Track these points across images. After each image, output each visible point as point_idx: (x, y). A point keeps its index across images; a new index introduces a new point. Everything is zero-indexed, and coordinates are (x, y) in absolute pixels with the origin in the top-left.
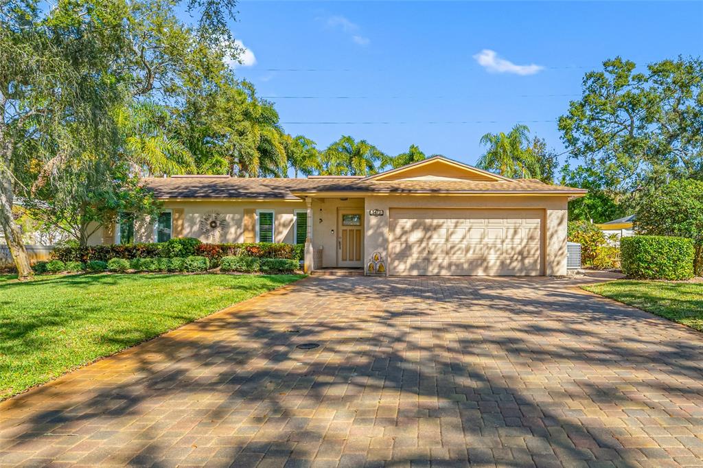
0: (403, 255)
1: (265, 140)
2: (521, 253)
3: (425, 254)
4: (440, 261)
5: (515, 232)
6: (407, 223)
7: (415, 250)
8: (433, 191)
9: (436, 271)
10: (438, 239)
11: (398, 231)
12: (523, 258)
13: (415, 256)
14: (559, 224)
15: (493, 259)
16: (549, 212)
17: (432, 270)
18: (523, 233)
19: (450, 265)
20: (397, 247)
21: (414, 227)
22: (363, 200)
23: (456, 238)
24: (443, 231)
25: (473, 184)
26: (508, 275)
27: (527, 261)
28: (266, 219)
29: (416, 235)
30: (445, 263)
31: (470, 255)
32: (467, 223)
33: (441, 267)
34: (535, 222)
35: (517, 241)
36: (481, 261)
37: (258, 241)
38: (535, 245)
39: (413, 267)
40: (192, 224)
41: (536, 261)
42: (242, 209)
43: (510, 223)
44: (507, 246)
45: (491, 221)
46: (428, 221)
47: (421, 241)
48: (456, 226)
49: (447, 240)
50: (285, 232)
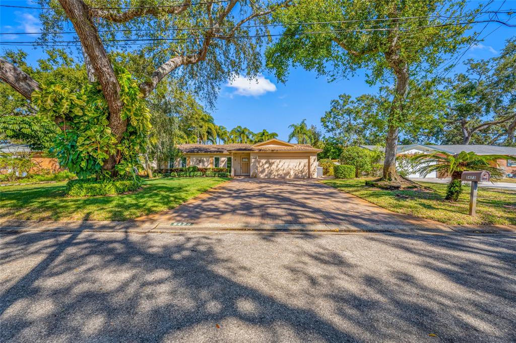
0: (262, 172)
1: (209, 128)
2: (301, 171)
3: (269, 171)
4: (274, 173)
5: (300, 164)
6: (264, 161)
7: (267, 170)
8: (272, 150)
9: (273, 177)
10: (274, 167)
11: (261, 164)
12: (302, 173)
13: (266, 172)
14: (314, 161)
15: (292, 173)
16: (311, 157)
17: (272, 176)
18: (302, 164)
19: (278, 175)
20: (260, 169)
21: (266, 163)
22: (250, 153)
23: (280, 166)
24: (276, 164)
25: (286, 148)
26: (297, 177)
27: (303, 174)
28: (217, 160)
29: (267, 165)
30: (276, 174)
31: (284, 171)
32: (284, 161)
33: (275, 176)
34: (306, 161)
35: (300, 167)
36: (288, 173)
37: (214, 167)
38: (306, 168)
39: (266, 175)
40: (193, 161)
41: (306, 174)
42: (209, 156)
43: (298, 161)
44: (297, 168)
45: (292, 160)
46: (271, 161)
47: (268, 168)
48: (280, 162)
49: (277, 167)
50: (223, 164)
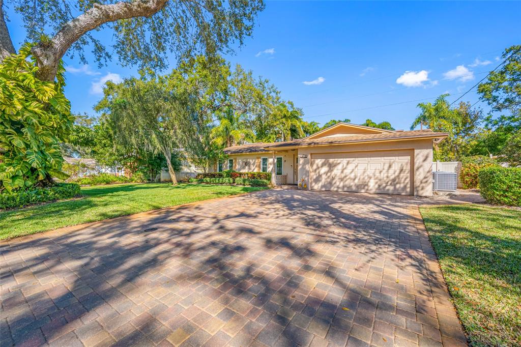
0: (317, 180)
2: (394, 180)
3: (329, 180)
4: (338, 184)
5: (390, 166)
6: (319, 162)
7: (324, 177)
8: (332, 142)
9: (335, 189)
10: (337, 171)
11: (315, 167)
12: (395, 186)
13: (323, 180)
14: (425, 160)
15: (372, 185)
16: (416, 151)
17: (334, 189)
18: (396, 167)
19: (344, 187)
20: (313, 176)
21: (323, 165)
22: (297, 150)
23: (347, 171)
24: (340, 167)
25: (361, 136)
26: (382, 192)
27: (398, 186)
28: (265, 160)
29: (325, 169)
30: (342, 184)
31: (356, 181)
32: (357, 160)
33: (338, 187)
34: (406, 159)
35: (391, 171)
36: (364, 185)
37: (261, 171)
38: (406, 174)
39: (322, 187)
40: (239, 164)
41: (405, 187)
42: (256, 157)
43: (387, 160)
44: (383, 175)
45: (372, 158)
46: (331, 160)
47: (326, 173)
48: (348, 163)
49: (342, 172)
50: (271, 167)
